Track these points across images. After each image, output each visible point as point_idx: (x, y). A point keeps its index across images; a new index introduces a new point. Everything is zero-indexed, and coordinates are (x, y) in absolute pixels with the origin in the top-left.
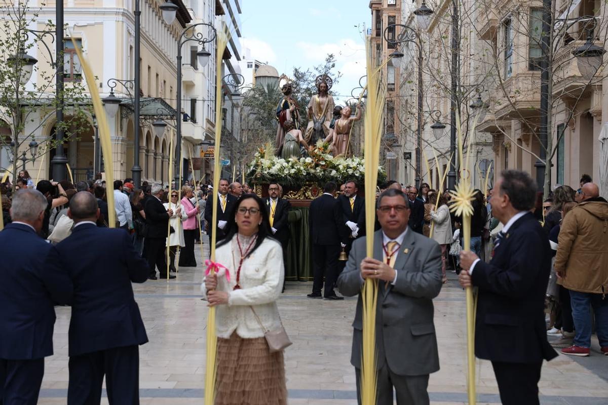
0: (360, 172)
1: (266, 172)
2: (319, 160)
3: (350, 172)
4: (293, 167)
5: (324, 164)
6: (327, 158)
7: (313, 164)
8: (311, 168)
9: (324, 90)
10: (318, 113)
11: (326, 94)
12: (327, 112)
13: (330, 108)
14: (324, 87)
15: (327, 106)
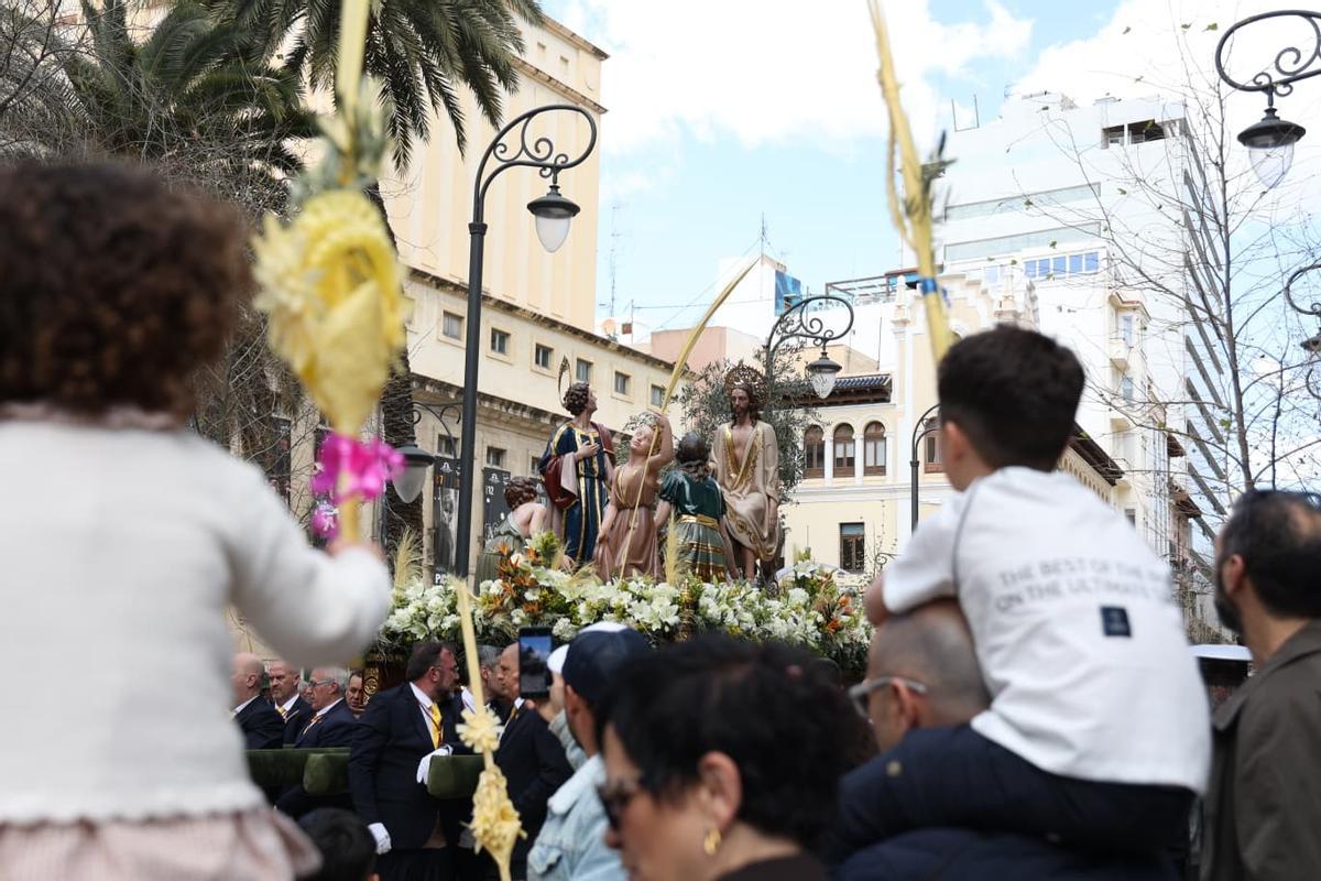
5: (536, 598)
6: (547, 580)
7: (506, 601)
8: (496, 611)
9: (742, 405)
10: (729, 470)
11: (751, 418)
12: (755, 467)
13: (760, 456)
14: (740, 398)
15: (751, 451)
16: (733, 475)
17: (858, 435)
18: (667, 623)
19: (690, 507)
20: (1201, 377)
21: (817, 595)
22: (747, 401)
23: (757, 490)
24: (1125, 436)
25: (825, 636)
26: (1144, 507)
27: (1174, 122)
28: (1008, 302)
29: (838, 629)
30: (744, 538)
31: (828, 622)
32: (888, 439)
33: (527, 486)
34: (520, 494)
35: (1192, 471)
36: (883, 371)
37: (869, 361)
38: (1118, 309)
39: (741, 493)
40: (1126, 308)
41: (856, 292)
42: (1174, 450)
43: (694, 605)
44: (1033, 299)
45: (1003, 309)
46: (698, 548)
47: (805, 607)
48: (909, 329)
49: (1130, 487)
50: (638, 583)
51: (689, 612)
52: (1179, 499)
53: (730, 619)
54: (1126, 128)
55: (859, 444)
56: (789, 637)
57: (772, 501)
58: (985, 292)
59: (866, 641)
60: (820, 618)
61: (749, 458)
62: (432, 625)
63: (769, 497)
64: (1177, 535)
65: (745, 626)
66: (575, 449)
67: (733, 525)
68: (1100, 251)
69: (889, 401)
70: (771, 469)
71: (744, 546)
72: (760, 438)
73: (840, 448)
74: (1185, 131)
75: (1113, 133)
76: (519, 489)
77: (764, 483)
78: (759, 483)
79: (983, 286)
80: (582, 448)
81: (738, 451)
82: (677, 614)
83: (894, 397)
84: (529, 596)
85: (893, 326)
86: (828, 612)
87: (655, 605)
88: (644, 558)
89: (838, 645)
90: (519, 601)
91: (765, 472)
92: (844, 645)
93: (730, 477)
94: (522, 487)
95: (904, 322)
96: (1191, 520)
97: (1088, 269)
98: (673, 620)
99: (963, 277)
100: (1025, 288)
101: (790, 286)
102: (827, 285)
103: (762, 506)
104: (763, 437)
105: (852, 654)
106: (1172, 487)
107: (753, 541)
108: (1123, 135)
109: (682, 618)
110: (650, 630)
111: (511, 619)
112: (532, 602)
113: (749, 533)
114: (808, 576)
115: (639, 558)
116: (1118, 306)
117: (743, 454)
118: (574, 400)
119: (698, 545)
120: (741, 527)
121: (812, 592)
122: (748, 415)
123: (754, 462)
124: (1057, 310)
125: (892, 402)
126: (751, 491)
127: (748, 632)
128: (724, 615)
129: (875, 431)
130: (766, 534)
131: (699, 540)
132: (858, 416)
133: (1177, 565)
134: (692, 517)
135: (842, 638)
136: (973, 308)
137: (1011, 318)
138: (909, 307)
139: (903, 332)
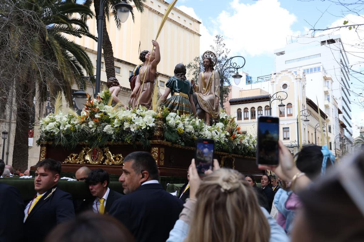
3: (126, 126)
5: (99, 117)
6: (104, 109)
7: (88, 118)
8: (83, 123)
9: (207, 64)
10: (203, 87)
11: (211, 69)
12: (211, 85)
13: (213, 82)
14: (207, 62)
15: (210, 80)
16: (204, 89)
17: (263, 109)
18: (149, 126)
19: (177, 89)
20: (345, 96)
21: (227, 125)
22: (209, 63)
23: (212, 94)
24: (328, 108)
25: (230, 141)
26: (333, 125)
27: (338, 39)
28: (298, 76)
29: (235, 138)
30: (206, 109)
31: (231, 136)
33: (115, 81)
34: (112, 83)
35: (344, 117)
36: (269, 94)
37: (266, 92)
38: (325, 80)
39: (206, 95)
40: (328, 79)
41: (264, 79)
42: (340, 112)
43: (163, 119)
44: (305, 76)
45: (297, 78)
46: (179, 105)
47: (222, 129)
48: (275, 84)
49: (329, 120)
50: (141, 110)
51: (160, 122)
52: (341, 123)
53: (181, 126)
54: (326, 41)
55: (264, 111)
56: (212, 138)
57: (217, 97)
58: (293, 74)
59: (247, 144)
60: (228, 134)
61: (209, 82)
62: (61, 128)
63: (216, 96)
64: (341, 132)
65: (187, 130)
67: (202, 104)
68: (321, 66)
70: (217, 87)
71: (206, 112)
72: (213, 76)
73: (259, 112)
74: (340, 41)
75: (323, 42)
76: (111, 81)
77: (215, 91)
78: (213, 91)
79: (292, 73)
81: (206, 81)
82: (154, 122)
83: (271, 100)
84: (96, 116)
85: (271, 83)
86: (231, 132)
87: (145, 119)
88: (148, 103)
89: (235, 144)
90: (92, 118)
91: (215, 88)
92: (238, 144)
93: (203, 89)
94: (112, 81)
95: (274, 82)
96: (344, 128)
97: (318, 71)
98: (152, 124)
99: (287, 71)
100: (302, 73)
101: (249, 78)
102: (258, 77)
103: (214, 99)
104: (215, 76)
105: (241, 148)
106: (340, 121)
107: (209, 110)
108: (326, 43)
109: (157, 124)
110: (141, 129)
111: (88, 125)
112: (97, 118)
113: (207, 107)
114: (224, 118)
115: (146, 102)
116: (325, 79)
117: (207, 81)
118: (142, 56)
119: (179, 103)
120: (205, 105)
121: (226, 124)
122: (210, 68)
123: (211, 84)
124: (311, 80)
126: (210, 94)
127: (190, 133)
128: (177, 124)
129: (267, 108)
130: (214, 109)
131: (179, 102)
132: (263, 104)
133: (341, 139)
134: (178, 93)
135: (237, 141)
136: (290, 78)
137: (299, 80)
138: (275, 79)
139: (273, 84)
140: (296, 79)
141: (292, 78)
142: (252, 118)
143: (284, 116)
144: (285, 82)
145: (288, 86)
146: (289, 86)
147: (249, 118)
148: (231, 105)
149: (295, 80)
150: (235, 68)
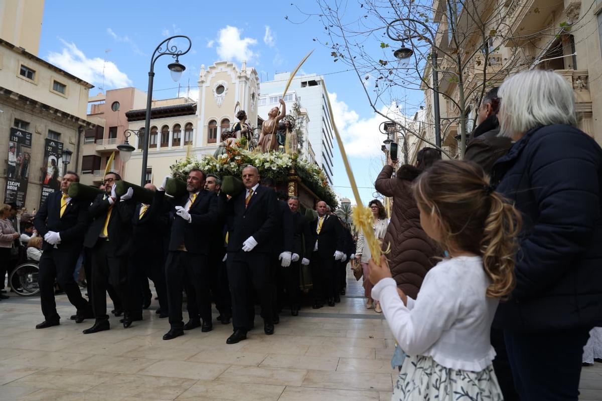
0: (277, 165)
1: (181, 171)
2: (235, 155)
3: (267, 165)
4: (208, 164)
5: (240, 158)
6: (243, 153)
7: (228, 160)
8: (225, 163)
17: (182, 128)
28: (244, 73)
32: (194, 130)
45: (242, 75)
48: (204, 85)
55: (183, 132)
58: (234, 69)
66: (241, 129)
69: (195, 114)
73: (175, 134)
80: (243, 129)
83: (197, 113)
84: (236, 158)
90: (233, 160)
95: (203, 82)
99: (226, 63)
100: (251, 69)
111: (230, 165)
112: (238, 160)
125: (196, 114)
129: (189, 127)
132: (182, 121)
136: (230, 75)
137: (244, 79)
138: (205, 76)
139: (202, 86)
140: (240, 77)
141: (233, 75)
142: (162, 145)
143: (216, 142)
144: (220, 82)
145: (225, 89)
146: (227, 89)
147: (158, 145)
148: (129, 120)
149: (238, 80)
150: (174, 55)
